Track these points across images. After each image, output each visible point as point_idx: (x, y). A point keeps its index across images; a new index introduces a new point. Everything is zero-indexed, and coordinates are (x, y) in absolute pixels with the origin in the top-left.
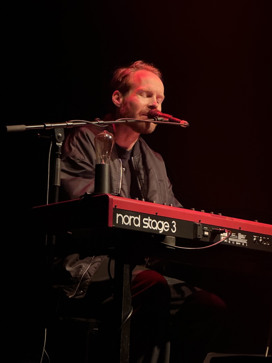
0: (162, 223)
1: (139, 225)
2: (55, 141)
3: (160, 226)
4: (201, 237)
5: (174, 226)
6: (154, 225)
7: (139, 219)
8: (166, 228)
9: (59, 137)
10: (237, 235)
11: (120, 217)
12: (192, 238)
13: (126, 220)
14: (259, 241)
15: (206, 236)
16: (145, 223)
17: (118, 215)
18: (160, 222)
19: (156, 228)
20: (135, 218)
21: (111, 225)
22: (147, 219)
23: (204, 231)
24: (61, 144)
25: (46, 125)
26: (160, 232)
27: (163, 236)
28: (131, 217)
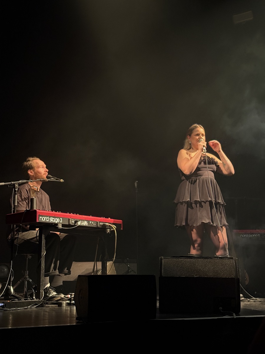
0: (57, 219)
1: (48, 220)
2: (15, 188)
3: (56, 220)
4: (71, 223)
5: (61, 220)
6: (54, 220)
7: (48, 218)
8: (58, 221)
9: (16, 187)
10: (84, 222)
11: (41, 218)
12: (68, 224)
13: (43, 219)
14: (92, 224)
15: (73, 223)
16: (50, 219)
17: (40, 217)
18: (56, 219)
19: (54, 221)
20: (47, 218)
21: (38, 221)
22: (51, 218)
23: (72, 221)
24: (17, 189)
25: (12, 182)
26: (56, 223)
27: (57, 224)
28: (45, 218)
